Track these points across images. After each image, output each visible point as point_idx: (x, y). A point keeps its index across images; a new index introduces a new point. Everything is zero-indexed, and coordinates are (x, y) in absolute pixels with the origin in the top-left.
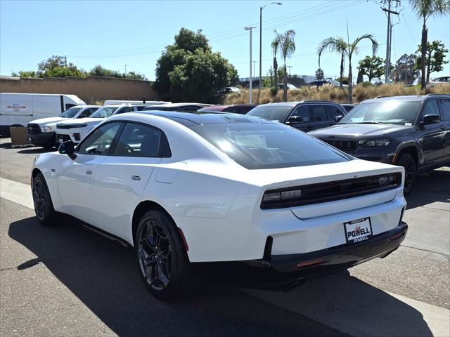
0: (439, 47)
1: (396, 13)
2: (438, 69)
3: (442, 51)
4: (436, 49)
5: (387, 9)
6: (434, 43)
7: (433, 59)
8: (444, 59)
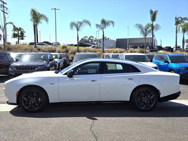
0: (22, 30)
1: (7, 13)
2: (22, 39)
3: (23, 32)
4: (21, 31)
5: (3, 10)
6: (19, 28)
7: (20, 35)
8: (24, 35)
